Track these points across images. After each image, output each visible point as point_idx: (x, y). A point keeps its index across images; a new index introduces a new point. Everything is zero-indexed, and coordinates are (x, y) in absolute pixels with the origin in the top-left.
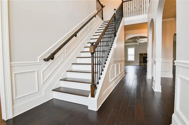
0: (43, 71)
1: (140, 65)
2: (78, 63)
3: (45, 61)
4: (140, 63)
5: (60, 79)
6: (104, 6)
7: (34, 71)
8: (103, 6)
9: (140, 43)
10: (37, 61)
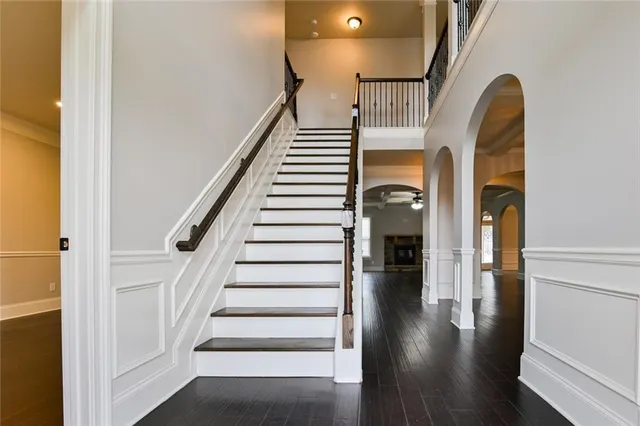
0: (175, 283)
1: (386, 272)
2: (248, 260)
3: (180, 250)
4: (386, 264)
5: (210, 312)
6: (301, 81)
7: (157, 284)
8: (298, 78)
9: (387, 204)
10: (163, 248)
